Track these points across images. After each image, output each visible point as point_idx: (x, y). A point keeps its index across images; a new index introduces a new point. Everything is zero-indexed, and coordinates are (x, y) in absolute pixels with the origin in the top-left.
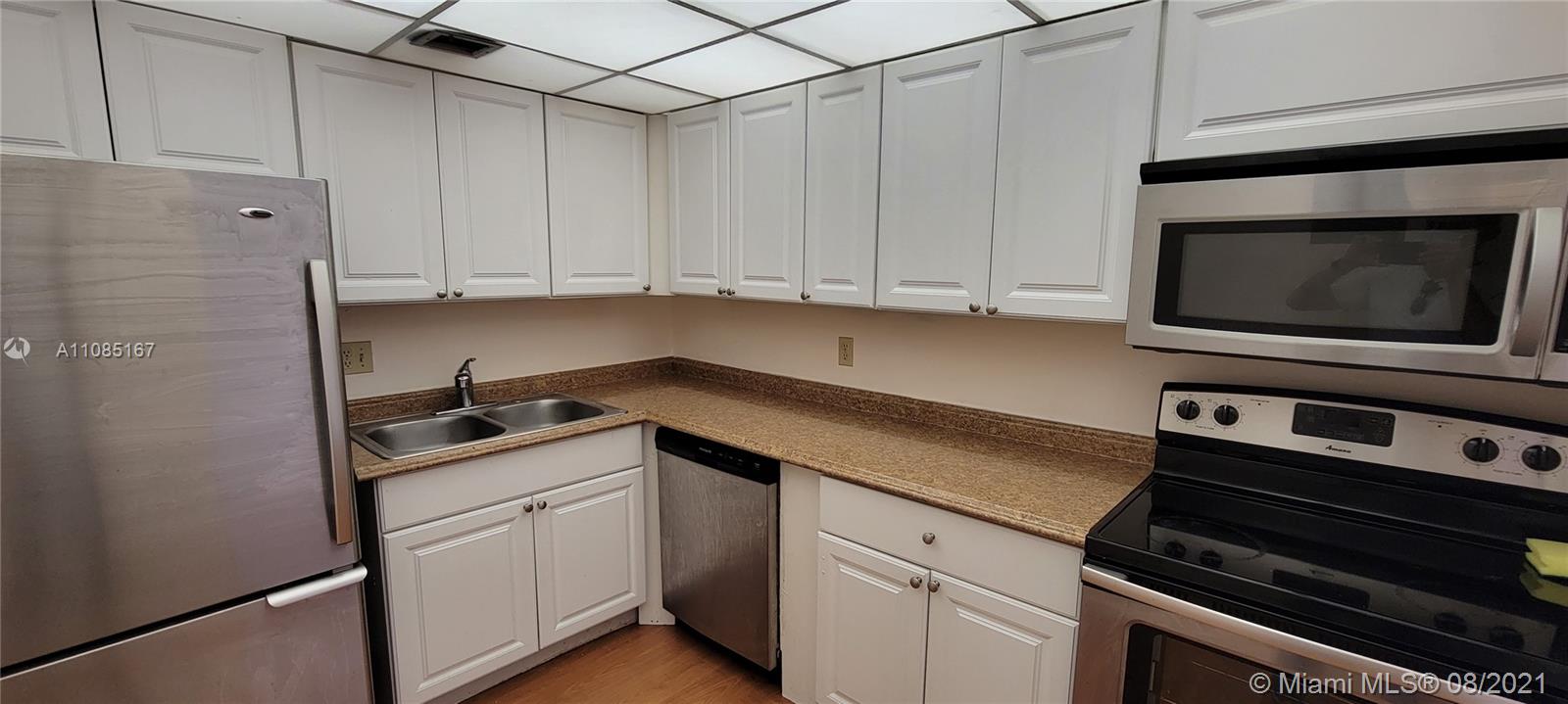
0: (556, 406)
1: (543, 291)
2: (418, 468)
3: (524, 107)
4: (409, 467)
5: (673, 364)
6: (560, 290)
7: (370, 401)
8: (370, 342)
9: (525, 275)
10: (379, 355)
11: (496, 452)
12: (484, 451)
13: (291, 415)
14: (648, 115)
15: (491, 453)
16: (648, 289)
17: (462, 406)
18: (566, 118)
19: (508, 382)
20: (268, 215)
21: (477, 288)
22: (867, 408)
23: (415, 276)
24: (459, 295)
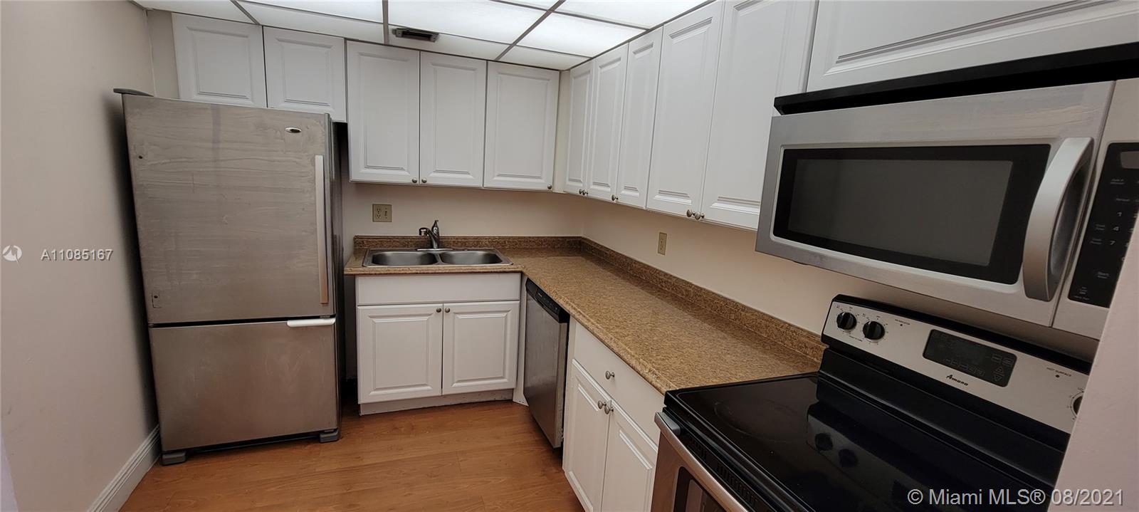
0: (486, 256)
1: (478, 184)
2: (376, 274)
3: (474, 70)
4: (371, 273)
5: (580, 241)
6: (489, 184)
7: (388, 238)
8: (391, 205)
9: (468, 173)
10: (396, 213)
11: (420, 273)
12: (414, 272)
13: (304, 233)
14: (560, 72)
15: (417, 273)
16: (550, 188)
17: (432, 248)
18: (502, 76)
19: (465, 238)
20: (298, 131)
21: (435, 178)
22: (666, 287)
23: (402, 169)
24: (424, 182)
